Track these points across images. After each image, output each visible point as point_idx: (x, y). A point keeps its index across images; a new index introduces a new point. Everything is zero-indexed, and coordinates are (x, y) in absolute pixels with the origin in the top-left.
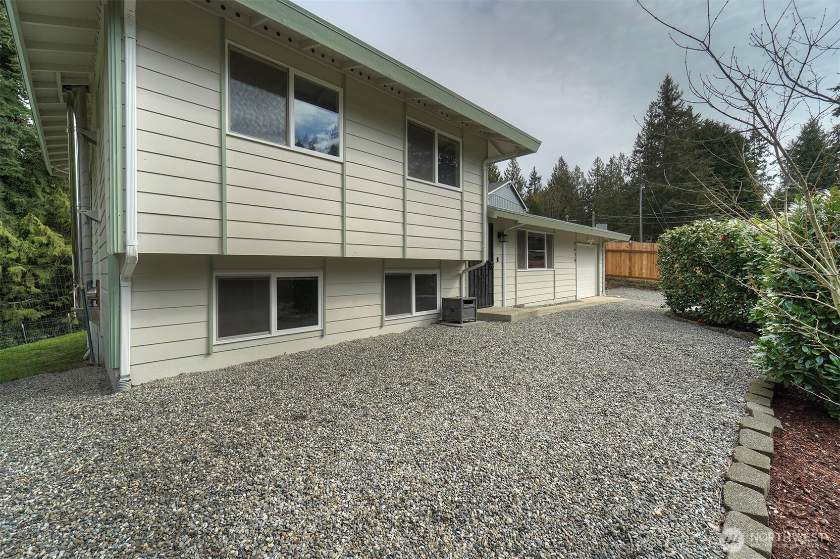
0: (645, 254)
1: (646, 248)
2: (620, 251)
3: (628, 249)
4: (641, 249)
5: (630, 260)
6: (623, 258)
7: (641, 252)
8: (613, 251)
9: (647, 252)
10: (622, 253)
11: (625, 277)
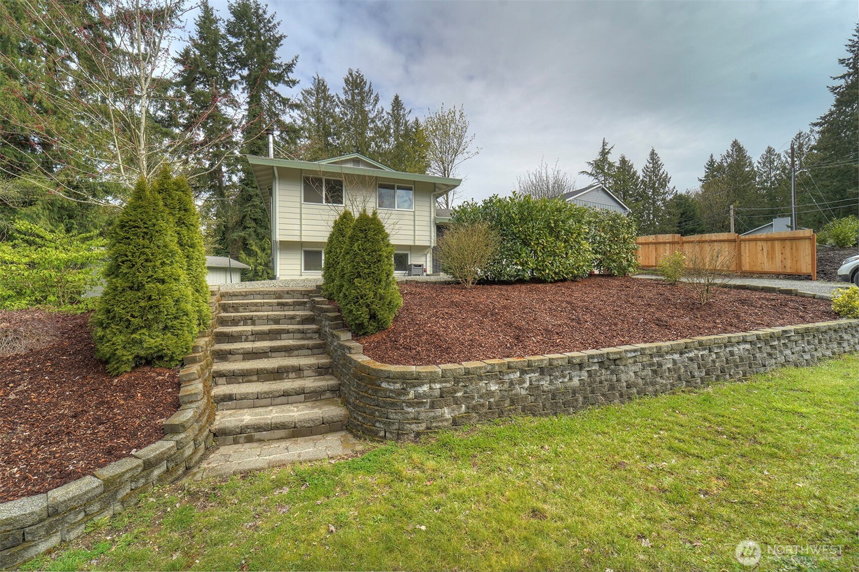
0: (668, 245)
1: (668, 239)
2: (648, 244)
3: (654, 241)
4: (665, 240)
5: (656, 251)
6: (650, 249)
7: (665, 243)
8: (642, 244)
9: (669, 243)
10: (650, 245)
11: (652, 266)
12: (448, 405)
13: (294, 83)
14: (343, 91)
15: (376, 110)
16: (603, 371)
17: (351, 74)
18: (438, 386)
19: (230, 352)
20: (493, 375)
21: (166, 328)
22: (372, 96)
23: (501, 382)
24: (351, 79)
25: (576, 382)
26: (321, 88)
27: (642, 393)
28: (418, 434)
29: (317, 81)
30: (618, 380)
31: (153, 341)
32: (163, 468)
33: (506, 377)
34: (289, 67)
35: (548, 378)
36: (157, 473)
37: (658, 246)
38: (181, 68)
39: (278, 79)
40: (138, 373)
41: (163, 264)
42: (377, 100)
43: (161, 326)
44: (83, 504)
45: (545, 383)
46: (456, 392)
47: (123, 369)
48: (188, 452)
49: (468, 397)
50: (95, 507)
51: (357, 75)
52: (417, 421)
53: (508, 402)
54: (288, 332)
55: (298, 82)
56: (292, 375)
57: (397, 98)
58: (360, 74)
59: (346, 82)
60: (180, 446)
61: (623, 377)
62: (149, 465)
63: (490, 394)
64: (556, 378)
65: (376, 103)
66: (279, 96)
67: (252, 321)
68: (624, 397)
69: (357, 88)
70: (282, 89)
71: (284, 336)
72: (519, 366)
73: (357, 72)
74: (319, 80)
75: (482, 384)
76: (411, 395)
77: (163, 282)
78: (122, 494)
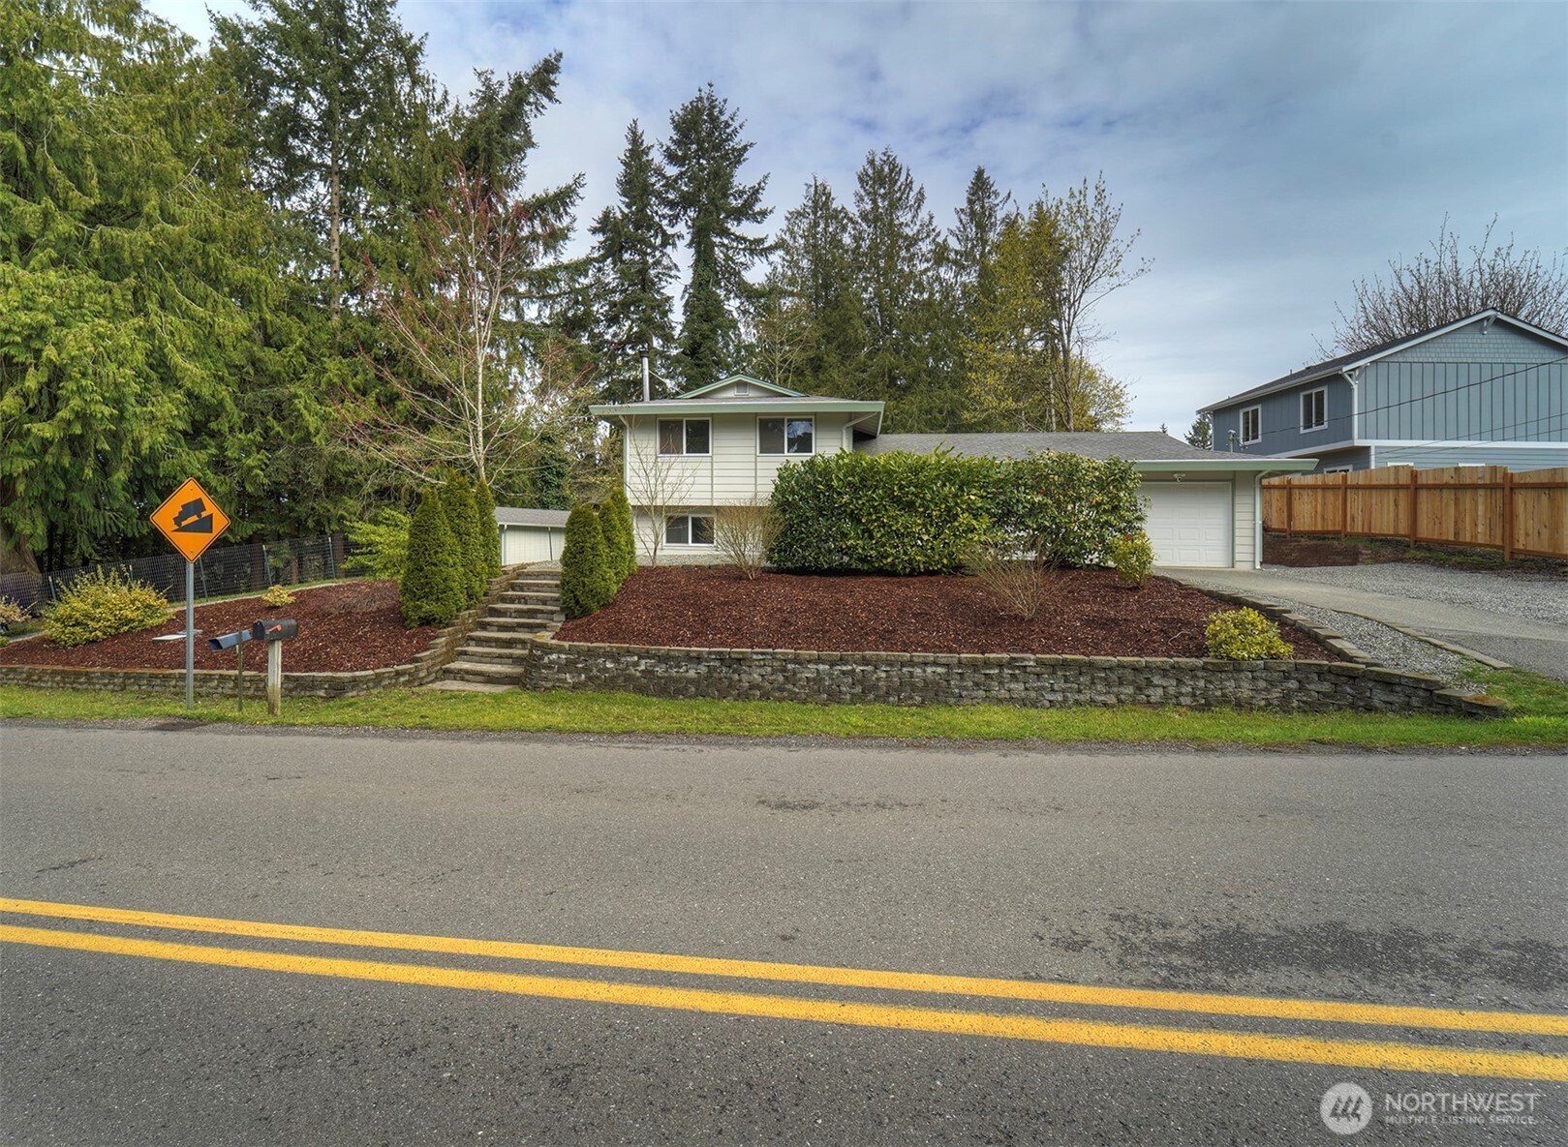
0: (1481, 492)
5: (1456, 504)
10: (1444, 492)
12: (570, 673)
13: (764, 213)
14: (854, 199)
15: (918, 223)
16: (724, 669)
17: (872, 162)
18: (564, 656)
19: (489, 624)
20: (609, 655)
21: (438, 599)
22: (912, 194)
23: (617, 661)
24: (870, 172)
25: (692, 673)
26: (820, 200)
27: (765, 696)
28: (546, 689)
29: (813, 189)
30: (740, 681)
31: (428, 607)
32: (407, 678)
33: (623, 659)
34: (755, 192)
35: (664, 666)
36: (402, 679)
37: (1460, 494)
38: (601, 237)
39: (742, 213)
40: (420, 629)
41: (436, 552)
42: (921, 198)
43: (434, 597)
44: (366, 680)
45: (660, 670)
46: (577, 663)
47: (413, 624)
48: (422, 674)
49: (586, 670)
50: (371, 685)
51: (885, 158)
52: (546, 679)
53: (622, 678)
54: (542, 612)
55: (771, 211)
56: (519, 646)
57: (980, 173)
58: (889, 156)
59: (861, 180)
60: (417, 669)
61: (744, 677)
62: (398, 674)
63: (607, 670)
64: (671, 667)
65: (919, 207)
66: (745, 239)
67: (524, 600)
68: (744, 696)
69: (882, 185)
70: (747, 229)
71: (539, 615)
72: (637, 651)
73: (884, 154)
74: (816, 187)
75: (601, 661)
76: (546, 660)
77: (435, 565)
78: (383, 683)
